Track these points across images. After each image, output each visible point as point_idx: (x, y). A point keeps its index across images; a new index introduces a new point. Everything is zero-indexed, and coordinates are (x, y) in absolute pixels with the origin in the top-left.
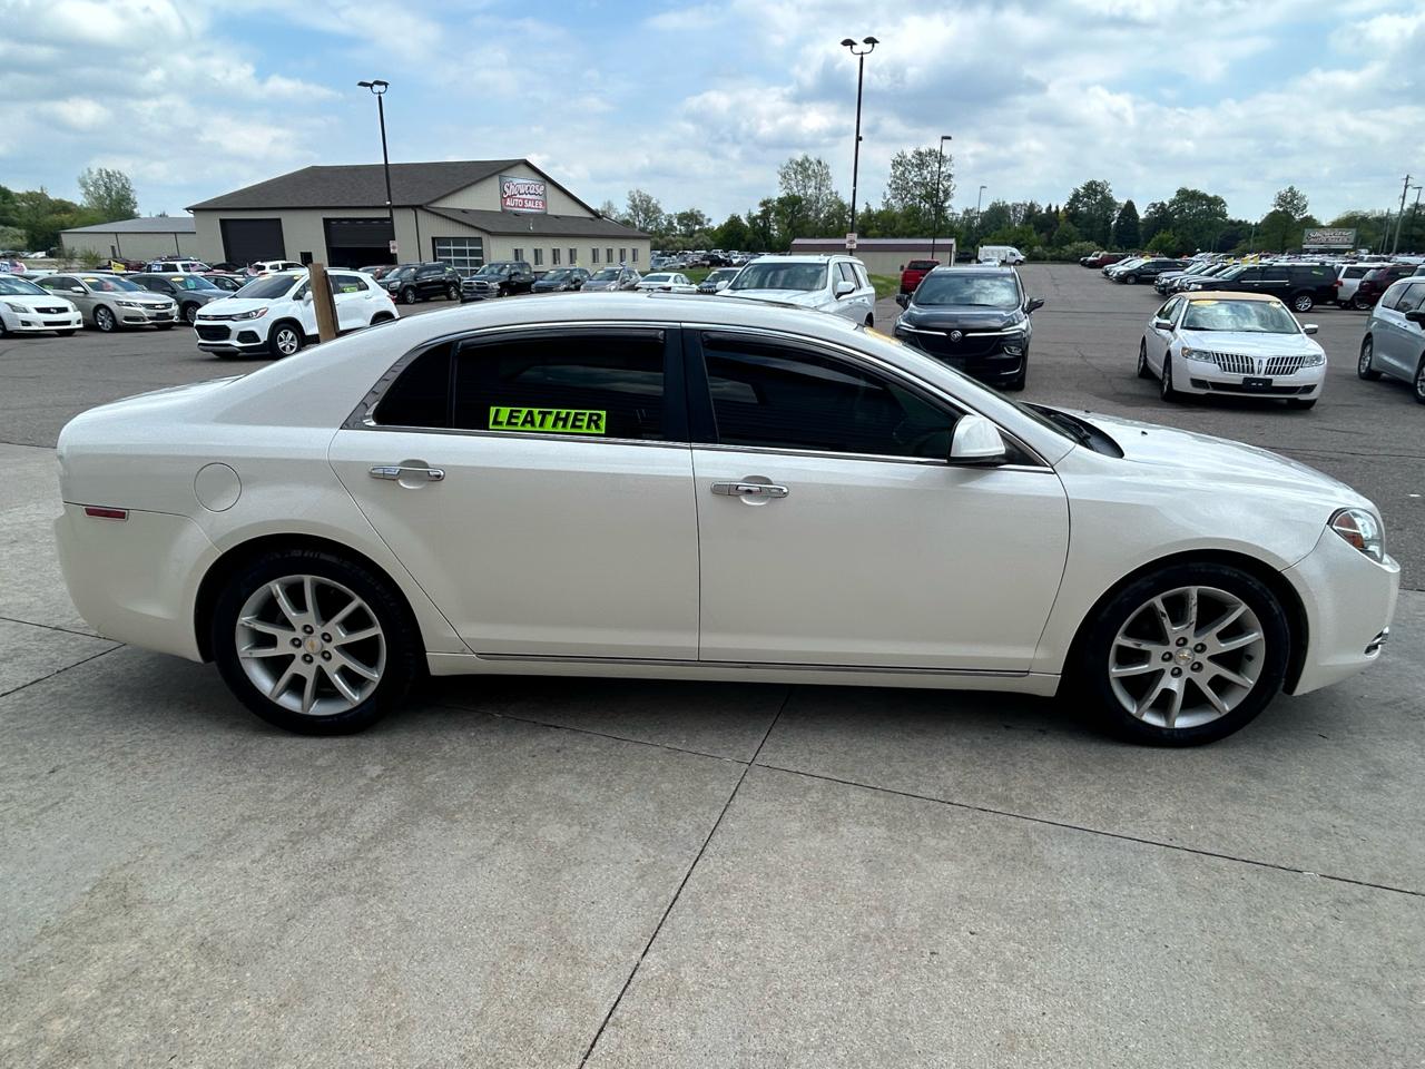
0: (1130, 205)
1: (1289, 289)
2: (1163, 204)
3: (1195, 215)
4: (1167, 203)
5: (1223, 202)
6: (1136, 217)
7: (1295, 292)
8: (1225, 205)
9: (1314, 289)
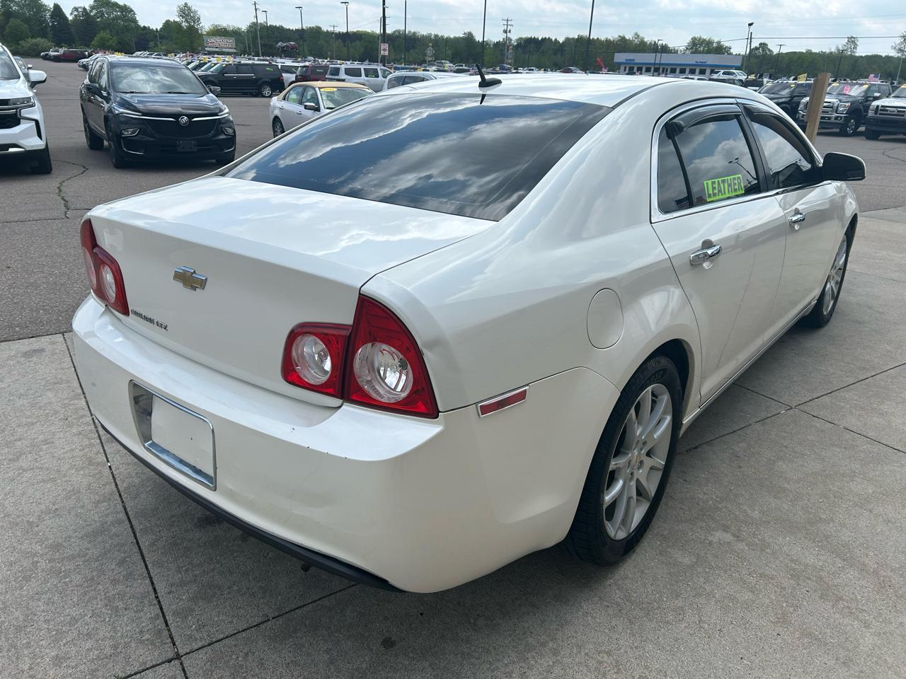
0: (57, 7)
1: (256, 80)
2: (84, 9)
3: (113, 19)
4: (88, 8)
5: (133, 11)
6: (66, 18)
7: (260, 82)
8: (134, 14)
9: (270, 81)
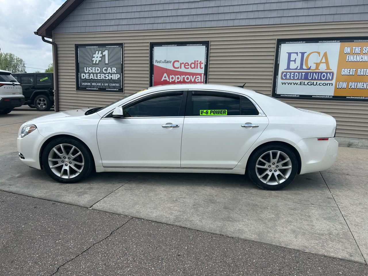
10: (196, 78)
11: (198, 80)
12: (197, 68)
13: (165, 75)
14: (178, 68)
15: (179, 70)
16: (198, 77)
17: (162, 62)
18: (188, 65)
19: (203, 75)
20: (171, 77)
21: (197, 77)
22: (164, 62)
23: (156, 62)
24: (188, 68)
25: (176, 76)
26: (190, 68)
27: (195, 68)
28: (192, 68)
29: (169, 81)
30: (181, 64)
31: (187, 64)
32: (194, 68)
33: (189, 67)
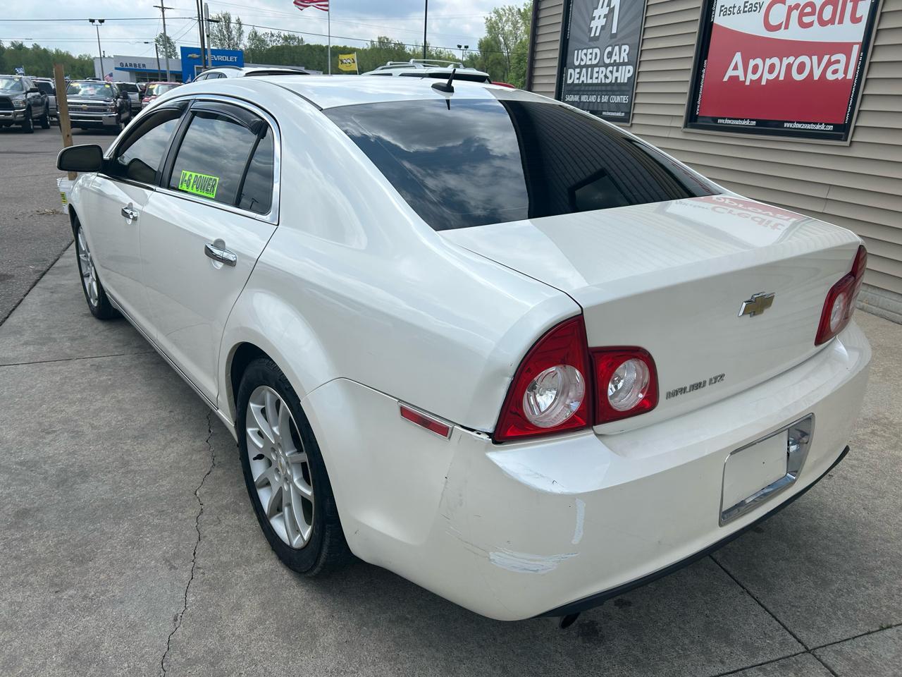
10: (829, 63)
11: (835, 72)
12: (841, 22)
13: (738, 57)
14: (778, 28)
15: (781, 35)
16: (838, 62)
17: (736, 10)
18: (812, 14)
19: (856, 49)
20: (752, 63)
21: (834, 58)
22: (742, 8)
23: (721, 11)
24: (811, 24)
25: (767, 60)
26: (816, 23)
27: (833, 23)
28: (823, 23)
29: (745, 81)
30: (790, 9)
31: (808, 10)
32: (832, 21)
33: (815, 18)
